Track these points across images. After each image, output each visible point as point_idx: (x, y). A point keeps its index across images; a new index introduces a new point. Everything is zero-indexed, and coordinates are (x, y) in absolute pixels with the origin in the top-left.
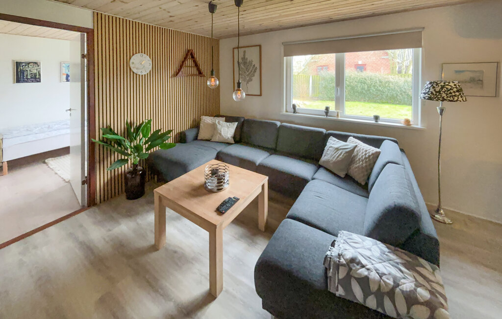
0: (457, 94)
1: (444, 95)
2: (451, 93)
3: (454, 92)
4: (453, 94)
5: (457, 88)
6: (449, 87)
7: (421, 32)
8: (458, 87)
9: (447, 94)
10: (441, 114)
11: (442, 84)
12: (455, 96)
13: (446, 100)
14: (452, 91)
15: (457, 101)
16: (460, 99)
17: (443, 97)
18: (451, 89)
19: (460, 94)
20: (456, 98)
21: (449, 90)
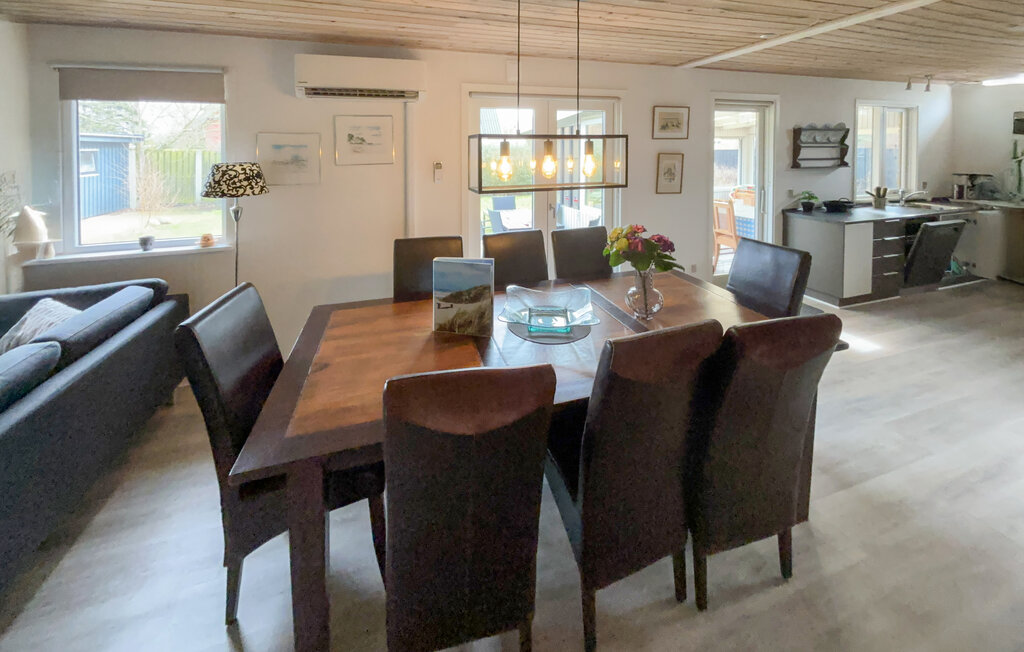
0: (245, 183)
1: (224, 187)
2: (234, 183)
3: (240, 181)
4: (238, 184)
5: (245, 173)
6: (233, 173)
7: (222, 76)
8: (248, 172)
9: (228, 185)
10: (237, 219)
11: (224, 169)
12: (240, 187)
13: (225, 195)
14: (236, 180)
15: (242, 195)
16: (249, 191)
17: (223, 192)
18: (235, 177)
19: (250, 184)
20: (241, 191)
21: (232, 179)
